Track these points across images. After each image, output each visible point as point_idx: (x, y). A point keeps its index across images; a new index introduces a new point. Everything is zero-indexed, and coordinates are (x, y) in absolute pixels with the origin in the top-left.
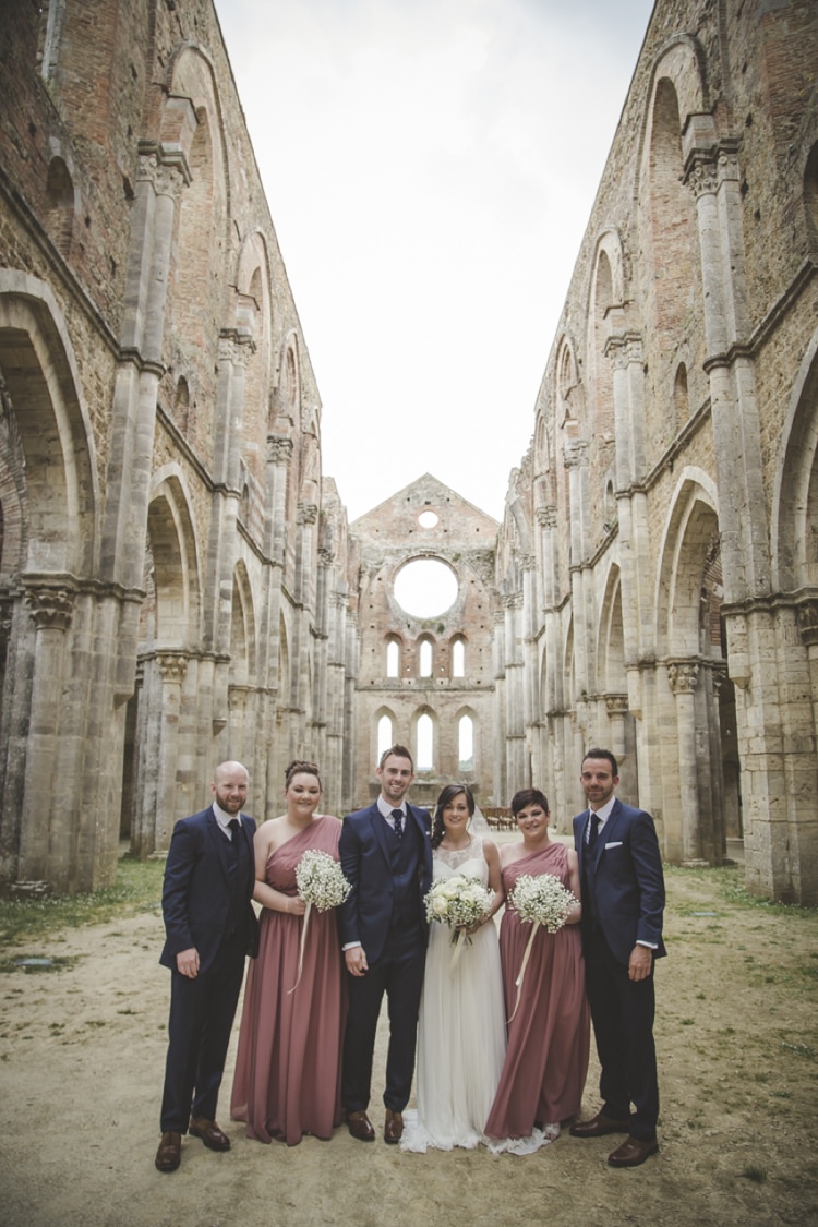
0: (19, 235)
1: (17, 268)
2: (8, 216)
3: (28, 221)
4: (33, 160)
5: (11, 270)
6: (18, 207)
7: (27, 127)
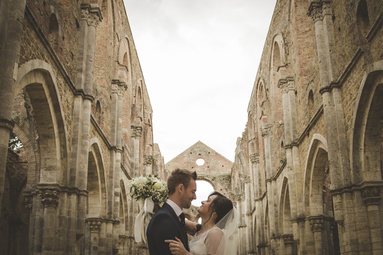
0: (40, 46)
1: (40, 59)
2: (36, 39)
3: (43, 40)
4: (45, 16)
5: (37, 60)
6: (40, 35)
7: (43, 3)
